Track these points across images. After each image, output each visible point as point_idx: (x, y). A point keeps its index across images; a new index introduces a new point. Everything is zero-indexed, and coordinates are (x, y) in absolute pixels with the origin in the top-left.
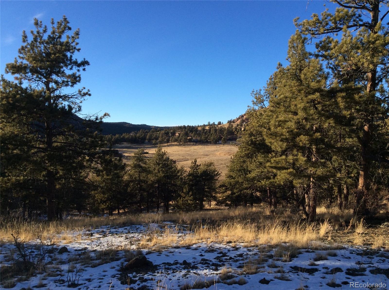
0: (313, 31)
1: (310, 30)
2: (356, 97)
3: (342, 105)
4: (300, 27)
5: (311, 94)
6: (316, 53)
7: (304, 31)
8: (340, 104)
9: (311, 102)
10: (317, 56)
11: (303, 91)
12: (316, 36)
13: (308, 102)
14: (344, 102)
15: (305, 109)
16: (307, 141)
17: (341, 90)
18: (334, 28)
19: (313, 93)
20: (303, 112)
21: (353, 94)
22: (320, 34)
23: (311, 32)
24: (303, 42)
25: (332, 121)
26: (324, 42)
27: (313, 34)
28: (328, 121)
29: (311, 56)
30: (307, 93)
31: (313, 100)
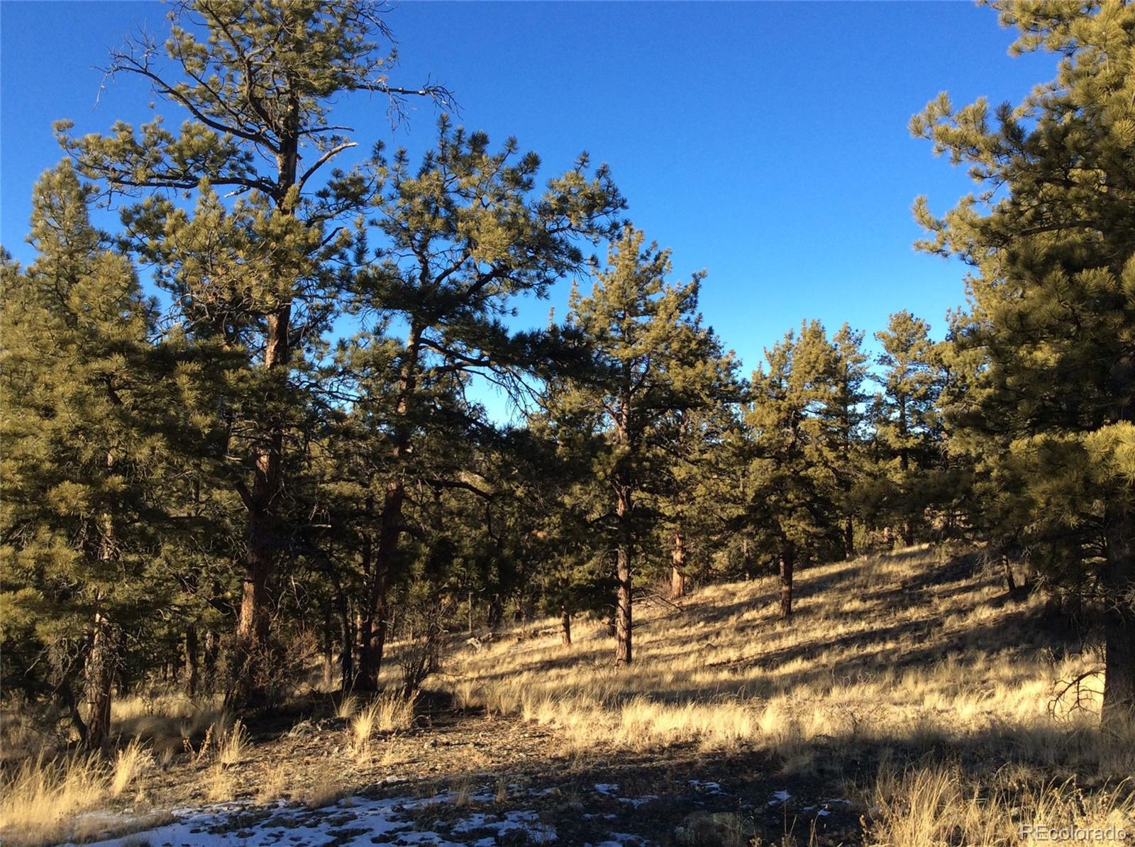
0: (114, 170)
1: (107, 168)
2: (230, 377)
3: (190, 397)
4: (76, 151)
5: (99, 356)
6: (124, 237)
7: (88, 166)
8: (186, 394)
9: (101, 380)
10: (125, 246)
11: (75, 346)
12: (127, 188)
13: (89, 382)
14: (197, 389)
15: (79, 401)
16: (83, 499)
17: (190, 356)
18: (177, 177)
19: (106, 355)
20: (74, 408)
21: (222, 368)
22: (135, 184)
23: (112, 175)
24: (81, 197)
25: (158, 442)
26: (147, 210)
27: (116, 180)
28: (148, 441)
29: (107, 244)
30: (86, 353)
31: (108, 377)
